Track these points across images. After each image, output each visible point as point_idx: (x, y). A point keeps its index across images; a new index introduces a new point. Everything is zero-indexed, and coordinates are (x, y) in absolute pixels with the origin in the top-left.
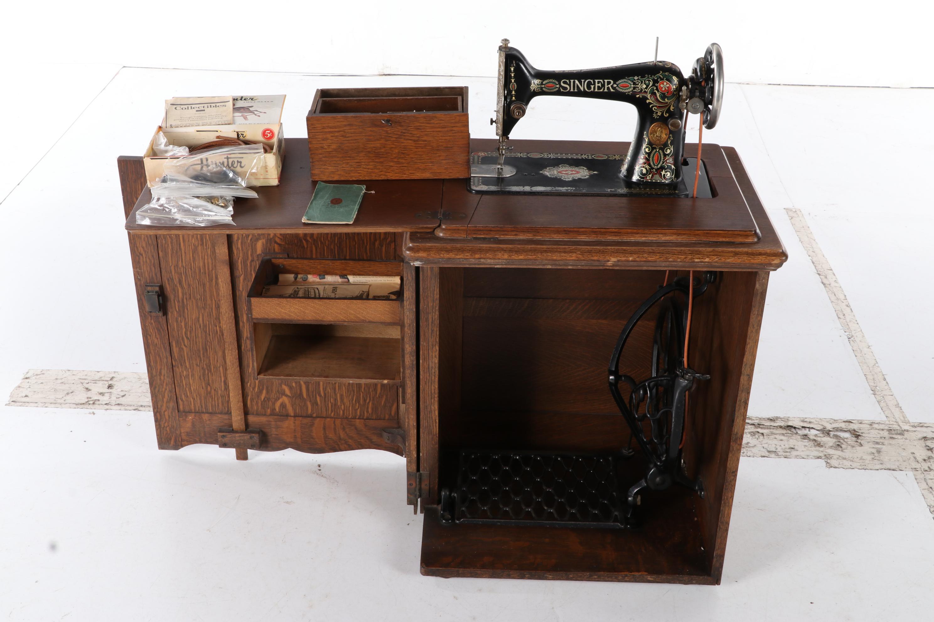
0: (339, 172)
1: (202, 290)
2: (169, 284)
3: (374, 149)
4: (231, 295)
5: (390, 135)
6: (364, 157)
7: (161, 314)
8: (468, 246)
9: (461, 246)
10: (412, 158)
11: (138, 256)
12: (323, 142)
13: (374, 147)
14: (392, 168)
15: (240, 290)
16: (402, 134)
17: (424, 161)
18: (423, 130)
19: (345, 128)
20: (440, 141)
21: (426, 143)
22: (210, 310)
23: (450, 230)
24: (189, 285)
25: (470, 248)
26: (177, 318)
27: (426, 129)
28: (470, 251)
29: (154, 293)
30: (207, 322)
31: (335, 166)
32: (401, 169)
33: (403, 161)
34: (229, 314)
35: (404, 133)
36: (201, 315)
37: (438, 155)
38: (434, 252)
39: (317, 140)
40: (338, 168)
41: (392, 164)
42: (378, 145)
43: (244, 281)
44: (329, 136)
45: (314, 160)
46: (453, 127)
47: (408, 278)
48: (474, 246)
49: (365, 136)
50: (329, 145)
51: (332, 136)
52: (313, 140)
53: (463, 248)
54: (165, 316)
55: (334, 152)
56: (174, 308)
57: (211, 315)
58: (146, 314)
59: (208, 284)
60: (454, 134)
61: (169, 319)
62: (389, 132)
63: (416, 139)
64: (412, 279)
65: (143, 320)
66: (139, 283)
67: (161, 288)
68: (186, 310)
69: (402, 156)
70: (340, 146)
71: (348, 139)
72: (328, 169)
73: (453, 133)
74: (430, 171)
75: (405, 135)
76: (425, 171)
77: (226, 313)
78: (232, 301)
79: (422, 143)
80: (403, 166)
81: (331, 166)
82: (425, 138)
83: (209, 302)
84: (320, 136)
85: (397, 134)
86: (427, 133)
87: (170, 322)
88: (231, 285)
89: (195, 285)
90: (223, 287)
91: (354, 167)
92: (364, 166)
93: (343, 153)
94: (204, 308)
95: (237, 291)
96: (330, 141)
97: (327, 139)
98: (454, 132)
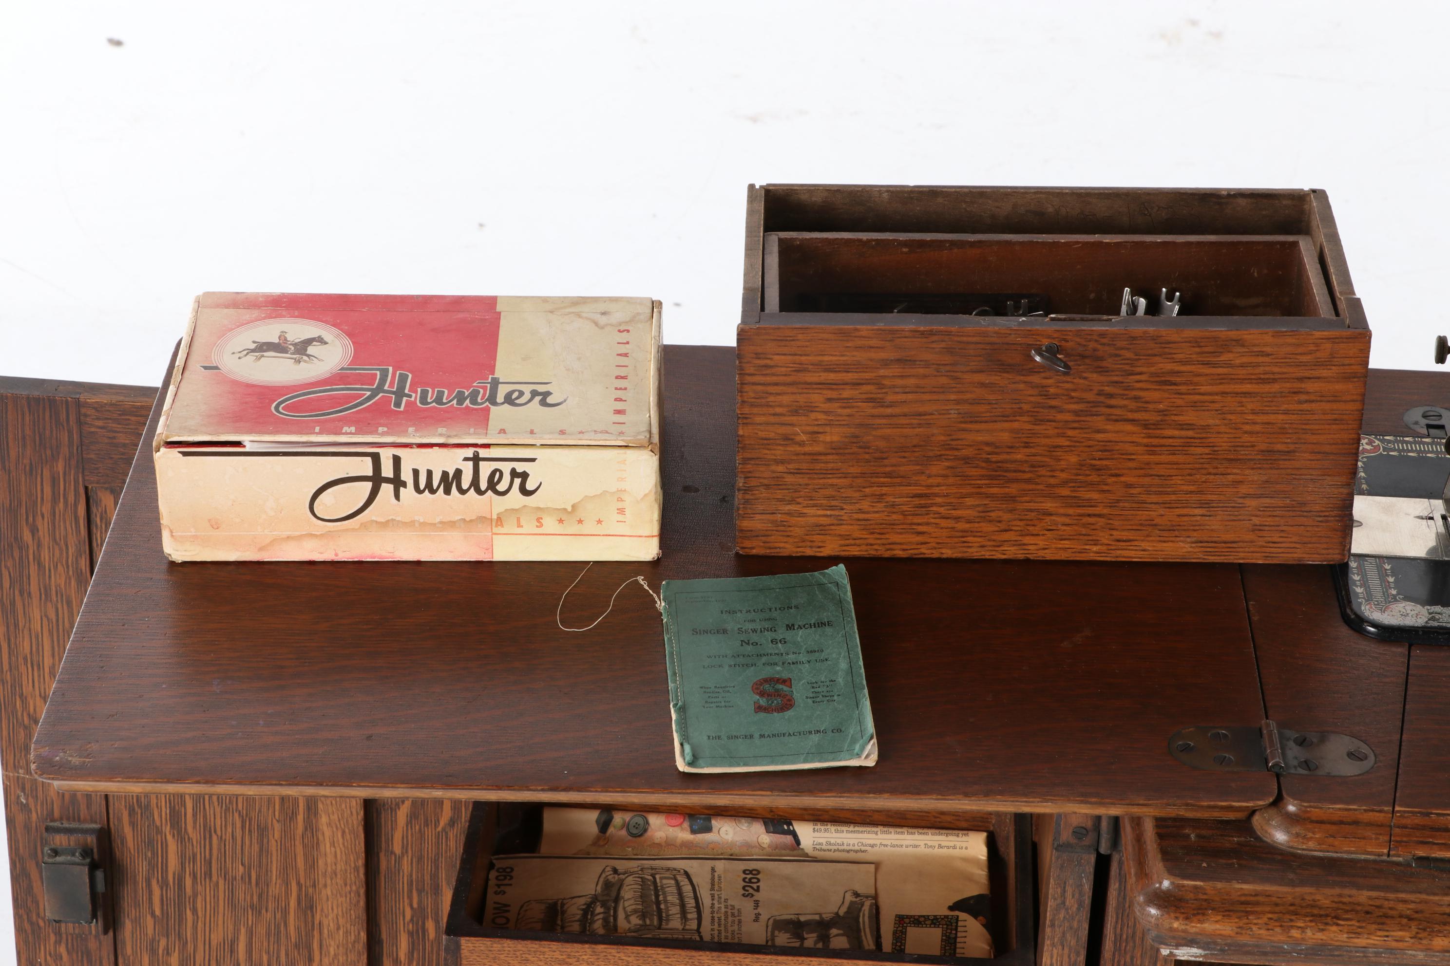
0: (843, 529)
1: (256, 847)
2: (133, 824)
3: (987, 449)
4: (362, 871)
5: (1053, 403)
6: (945, 476)
7: (96, 927)
8: (1405, 901)
9: (1370, 898)
10: (1129, 486)
11: (25, 727)
12: (794, 419)
13: (987, 444)
14: (1048, 519)
15: (392, 853)
16: (1101, 399)
17: (1173, 497)
18: (1183, 388)
19: (882, 372)
20: (1247, 428)
21: (1190, 433)
22: (278, 916)
23: (1322, 822)
24: (208, 831)
25: (1412, 906)
26: (153, 940)
27: (1196, 384)
28: (1410, 919)
29: (77, 858)
30: (265, 958)
31: (832, 508)
32: (1085, 525)
33: (1095, 496)
34: (347, 933)
35: (1111, 396)
36: (243, 930)
37: (1230, 477)
38: (1265, 919)
39: (771, 411)
40: (842, 513)
41: (1049, 505)
42: (1005, 437)
43: (409, 823)
44: (817, 398)
45: (753, 483)
46: (1301, 379)
47: (1064, 903)
48: (1426, 902)
49: (958, 402)
50: (816, 429)
51: (830, 400)
52: (755, 410)
53: (1378, 907)
54: (111, 934)
55: (831, 457)
56: (146, 905)
57: (279, 932)
58: (41, 924)
59: (277, 826)
60: (1305, 406)
61: (124, 943)
62: (1052, 390)
63: (1153, 417)
64: (1080, 904)
65: (26, 942)
66: (20, 818)
67: (105, 836)
68: (188, 912)
69: (1094, 478)
70: (857, 437)
71: (889, 411)
72: (802, 515)
73: (1300, 402)
74: (1195, 534)
75: (1113, 402)
76: (1176, 533)
77: (338, 929)
78: (362, 891)
79: (1176, 433)
80: (1089, 515)
81: (814, 506)
82: (1190, 417)
83: (275, 888)
84: (786, 399)
85: (1081, 400)
86: (1198, 397)
87: (129, 951)
88: (362, 836)
89: (230, 830)
90: (333, 844)
91: (903, 513)
92: (941, 510)
93: (868, 461)
94: (257, 910)
95: (382, 856)
96: (822, 416)
97: (810, 408)
98: (1303, 397)
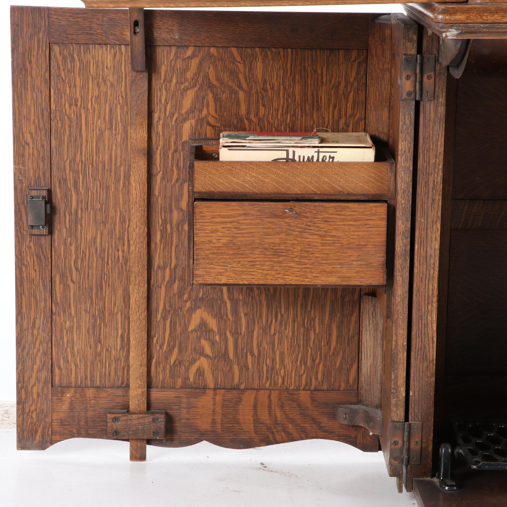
0: (228, 274)
3: (272, 245)
5: (292, 228)
6: (259, 254)
10: (317, 257)
12: (212, 235)
13: (272, 243)
14: (292, 269)
16: (307, 227)
18: (332, 223)
19: (239, 218)
20: (352, 237)
21: (335, 239)
27: (335, 222)
31: (224, 266)
32: (303, 272)
33: (306, 261)
35: (310, 226)
37: (348, 254)
39: (205, 232)
40: (227, 268)
41: (292, 265)
42: (278, 241)
44: (219, 227)
45: (199, 257)
46: (367, 220)
49: (263, 228)
50: (219, 238)
51: (223, 228)
52: (200, 232)
55: (223, 248)
60: (369, 229)
62: (292, 224)
63: (323, 233)
69: (306, 255)
70: (232, 241)
71: (241, 231)
72: (215, 269)
73: (367, 228)
74: (338, 274)
75: (310, 228)
76: (332, 274)
79: (330, 239)
80: (305, 268)
81: (218, 265)
82: (334, 233)
84: (209, 228)
85: (301, 228)
86: (336, 226)
91: (246, 268)
92: (258, 266)
93: (235, 249)
96: (221, 234)
97: (217, 231)
98: (368, 226)
